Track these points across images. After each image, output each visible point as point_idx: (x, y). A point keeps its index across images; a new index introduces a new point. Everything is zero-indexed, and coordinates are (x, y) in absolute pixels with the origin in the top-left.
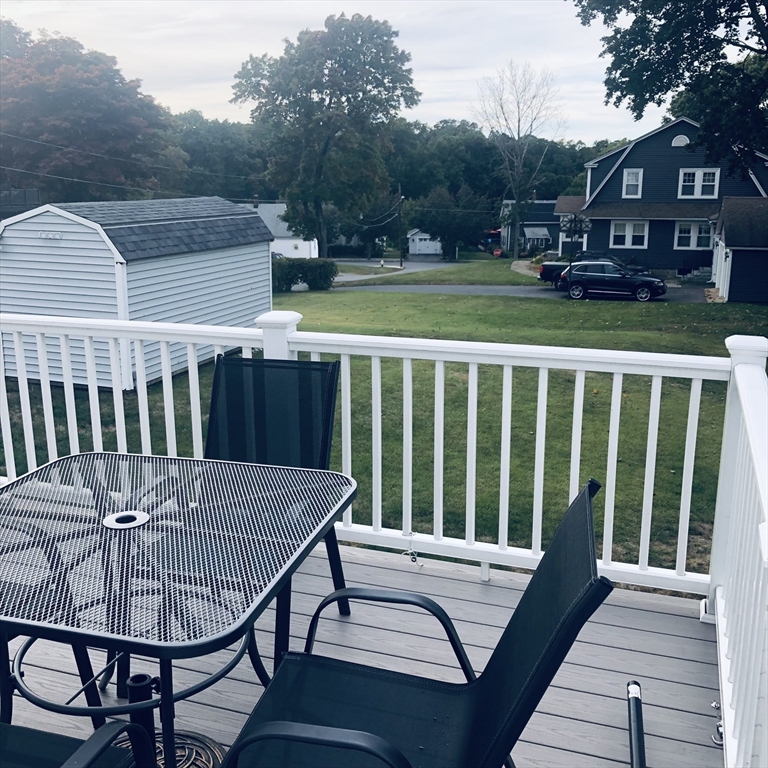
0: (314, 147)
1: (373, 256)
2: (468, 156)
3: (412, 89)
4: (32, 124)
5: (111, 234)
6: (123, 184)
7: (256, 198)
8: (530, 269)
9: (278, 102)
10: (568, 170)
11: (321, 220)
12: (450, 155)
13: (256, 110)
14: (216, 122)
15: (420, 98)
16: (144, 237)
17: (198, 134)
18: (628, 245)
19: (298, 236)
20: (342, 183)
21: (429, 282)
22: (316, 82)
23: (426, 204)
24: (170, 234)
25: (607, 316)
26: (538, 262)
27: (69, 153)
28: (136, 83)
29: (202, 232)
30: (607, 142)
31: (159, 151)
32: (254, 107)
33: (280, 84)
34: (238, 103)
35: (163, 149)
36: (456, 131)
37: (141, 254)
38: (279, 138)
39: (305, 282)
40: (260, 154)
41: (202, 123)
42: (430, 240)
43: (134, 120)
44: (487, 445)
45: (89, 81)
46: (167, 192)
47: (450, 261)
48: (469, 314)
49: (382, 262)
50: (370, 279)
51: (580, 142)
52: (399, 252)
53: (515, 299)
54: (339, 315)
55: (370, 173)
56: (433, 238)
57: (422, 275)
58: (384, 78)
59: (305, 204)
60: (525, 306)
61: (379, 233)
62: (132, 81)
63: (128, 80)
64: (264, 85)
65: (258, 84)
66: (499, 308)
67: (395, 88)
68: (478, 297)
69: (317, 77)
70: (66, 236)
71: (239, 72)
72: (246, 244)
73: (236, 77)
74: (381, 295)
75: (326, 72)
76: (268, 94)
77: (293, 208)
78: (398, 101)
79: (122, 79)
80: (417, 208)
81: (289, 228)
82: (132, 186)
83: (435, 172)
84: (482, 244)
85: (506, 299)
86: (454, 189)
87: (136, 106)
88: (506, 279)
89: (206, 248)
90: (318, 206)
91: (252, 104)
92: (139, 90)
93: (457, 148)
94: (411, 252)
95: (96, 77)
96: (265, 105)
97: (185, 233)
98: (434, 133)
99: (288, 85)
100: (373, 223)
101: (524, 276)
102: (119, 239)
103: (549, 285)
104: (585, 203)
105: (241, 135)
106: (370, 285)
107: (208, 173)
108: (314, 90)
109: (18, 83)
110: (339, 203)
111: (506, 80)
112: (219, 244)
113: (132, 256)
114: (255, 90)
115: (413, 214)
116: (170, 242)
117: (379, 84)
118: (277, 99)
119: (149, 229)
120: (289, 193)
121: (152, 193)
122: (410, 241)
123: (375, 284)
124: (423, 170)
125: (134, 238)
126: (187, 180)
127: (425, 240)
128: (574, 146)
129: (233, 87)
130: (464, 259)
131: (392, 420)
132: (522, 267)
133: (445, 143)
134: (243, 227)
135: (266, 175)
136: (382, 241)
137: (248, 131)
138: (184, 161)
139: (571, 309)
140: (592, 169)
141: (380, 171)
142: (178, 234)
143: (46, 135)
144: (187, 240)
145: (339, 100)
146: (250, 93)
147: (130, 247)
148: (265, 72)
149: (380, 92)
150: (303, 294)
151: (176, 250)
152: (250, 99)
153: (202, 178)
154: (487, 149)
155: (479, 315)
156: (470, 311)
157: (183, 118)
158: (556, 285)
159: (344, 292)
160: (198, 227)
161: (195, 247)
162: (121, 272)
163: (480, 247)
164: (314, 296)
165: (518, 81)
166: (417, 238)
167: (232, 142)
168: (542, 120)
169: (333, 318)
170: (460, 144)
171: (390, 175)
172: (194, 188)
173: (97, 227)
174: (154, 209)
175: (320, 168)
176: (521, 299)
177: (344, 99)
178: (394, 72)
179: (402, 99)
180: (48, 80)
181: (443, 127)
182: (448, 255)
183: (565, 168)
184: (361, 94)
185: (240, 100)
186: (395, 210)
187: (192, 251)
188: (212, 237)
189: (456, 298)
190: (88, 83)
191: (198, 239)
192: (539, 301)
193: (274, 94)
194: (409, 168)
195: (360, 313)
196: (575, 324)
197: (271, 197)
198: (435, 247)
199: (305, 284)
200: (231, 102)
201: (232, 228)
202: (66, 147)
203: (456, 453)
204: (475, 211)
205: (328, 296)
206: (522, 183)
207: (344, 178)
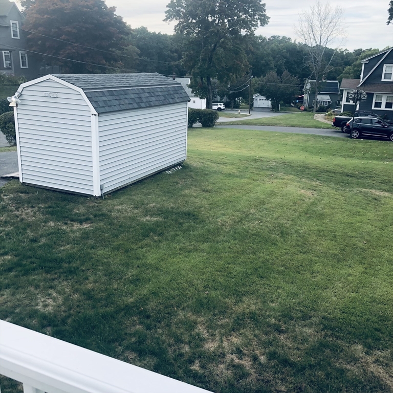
0: (208, 47)
1: (234, 108)
2: (288, 55)
3: (265, 15)
4: (57, 30)
5: (89, 96)
6: (104, 65)
7: (174, 74)
8: (325, 119)
9: (190, 21)
10: (339, 65)
11: (210, 88)
12: (277, 54)
13: (177, 26)
14: (154, 33)
15: (269, 20)
16: (111, 98)
17: (145, 39)
18: (383, 108)
19: (197, 96)
20: (223, 67)
21: (268, 125)
22: (212, 10)
23: (265, 80)
24: (127, 96)
25: (377, 150)
26: (329, 115)
27: (76, 46)
28: (113, 9)
29: (147, 95)
30: (361, 50)
31: (124, 47)
32: (176, 24)
33: (192, 10)
34: (168, 21)
35: (126, 46)
36: (280, 42)
37: (107, 109)
38: (189, 42)
39: (200, 122)
40: (176, 51)
41: (147, 34)
42: (265, 100)
43: (112, 29)
44: (337, 252)
45: (87, 7)
46: (128, 70)
47: (276, 112)
48: (295, 146)
49: (239, 111)
50: (235, 122)
51: (346, 50)
52: (249, 106)
53: (319, 137)
54: (220, 143)
55: (239, 62)
56: (267, 99)
57: (264, 120)
58: (249, 9)
59: (202, 79)
60: (327, 141)
61: (238, 95)
62: (111, 8)
63: (109, 7)
64: (182, 11)
65: (179, 11)
66: (311, 143)
67: (254, 15)
68: (297, 135)
69: (213, 7)
70: (60, 96)
71: (169, 4)
72: (174, 103)
73: (167, 6)
74: (242, 132)
75: (218, 4)
76: (185, 17)
77: (195, 80)
78: (257, 21)
79: (106, 7)
80: (259, 82)
81: (192, 92)
82: (109, 66)
83: (269, 63)
84: (293, 103)
85: (315, 137)
86: (279, 73)
87: (112, 21)
88: (312, 125)
89: (150, 106)
90: (208, 80)
91: (175, 22)
92: (114, 13)
93: (282, 51)
94: (254, 106)
95: (91, 4)
96: (183, 23)
97: (137, 96)
98: (268, 43)
99: (196, 11)
100: (235, 90)
101: (322, 123)
102: (94, 99)
103: (338, 129)
104: (359, 83)
105: (167, 40)
106: (235, 125)
107: (149, 60)
108: (210, 16)
109: (50, 7)
110: (220, 78)
111: (315, 13)
112: (157, 103)
113: (102, 110)
114: (177, 14)
115: (257, 86)
116: (127, 101)
117: (246, 12)
118: (189, 19)
119: (114, 92)
120: (194, 72)
121: (119, 70)
122: (254, 100)
123: (238, 125)
124: (263, 62)
125: (104, 98)
126: (138, 64)
127: (263, 99)
128: (343, 52)
129: (166, 12)
130: (284, 111)
131: (267, 227)
132: (320, 117)
133: (276, 48)
134: (172, 93)
135: (181, 62)
136: (240, 99)
137: (171, 39)
138: (137, 53)
139: (354, 145)
140: (365, 63)
141: (244, 61)
142: (132, 96)
143: (64, 36)
144: (138, 101)
145: (223, 21)
146: (175, 16)
147: (101, 104)
148: (184, 5)
149: (246, 17)
150: (199, 129)
151: (131, 106)
152: (174, 19)
153: (146, 63)
154: (298, 52)
155: (301, 146)
156: (295, 143)
157: (137, 31)
158: (342, 129)
159: (221, 129)
160: (145, 92)
161: (143, 105)
162: (94, 120)
163: (292, 104)
164: (205, 130)
165: (322, 13)
166: (258, 99)
167: (162, 44)
168: (334, 35)
169: (217, 145)
170: (284, 49)
171: (249, 64)
172: (142, 68)
173: (80, 90)
174: (118, 80)
175: (211, 58)
176: (323, 137)
177: (226, 21)
178: (255, 6)
179: (259, 21)
180: (66, 6)
181: (273, 40)
182: (275, 108)
183: (337, 64)
184: (236, 18)
185: (169, 20)
186: (248, 83)
187: (140, 108)
188: (154, 99)
189: (287, 135)
190: (86, 8)
191: (144, 100)
192: (334, 138)
193: (188, 16)
194: (255, 60)
195: (232, 143)
196: (360, 155)
197: (182, 74)
198: (268, 103)
199: (200, 124)
200: (164, 21)
201: (166, 93)
202: (74, 43)
203: (317, 258)
204: (291, 85)
205: (213, 131)
206: (320, 70)
207: (224, 65)
